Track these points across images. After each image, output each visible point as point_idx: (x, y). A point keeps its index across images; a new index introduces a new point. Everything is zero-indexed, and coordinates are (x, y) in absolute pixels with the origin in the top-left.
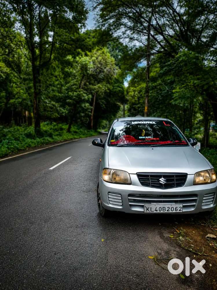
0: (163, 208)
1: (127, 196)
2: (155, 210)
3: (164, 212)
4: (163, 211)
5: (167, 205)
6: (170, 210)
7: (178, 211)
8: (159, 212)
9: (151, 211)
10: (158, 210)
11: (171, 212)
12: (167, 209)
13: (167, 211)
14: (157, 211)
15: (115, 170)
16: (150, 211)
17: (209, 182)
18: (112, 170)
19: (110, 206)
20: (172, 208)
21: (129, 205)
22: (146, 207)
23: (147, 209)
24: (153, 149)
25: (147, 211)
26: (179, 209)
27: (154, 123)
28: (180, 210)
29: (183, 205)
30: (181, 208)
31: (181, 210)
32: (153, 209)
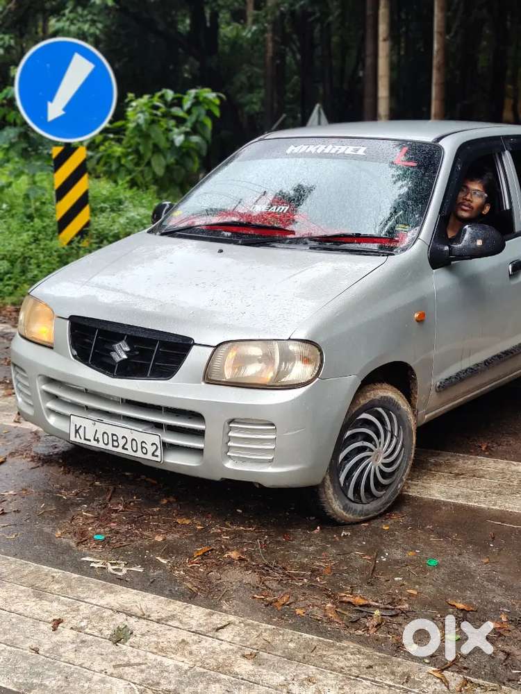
0: (113, 435)
2: (94, 440)
3: (114, 449)
4: (113, 446)
5: (121, 430)
6: (128, 446)
7: (149, 457)
8: (103, 446)
9: (85, 439)
10: (101, 440)
11: (130, 452)
12: (122, 442)
13: (123, 448)
14: (98, 441)
16: (83, 438)
20: (134, 443)
21: (46, 409)
22: (73, 422)
23: (77, 431)
25: (76, 437)
26: (151, 449)
28: (153, 455)
30: (155, 447)
31: (158, 453)
32: (90, 436)
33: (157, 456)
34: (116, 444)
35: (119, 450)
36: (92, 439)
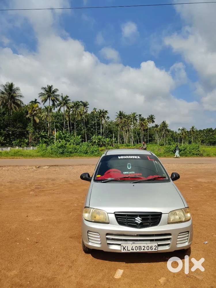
0: (139, 246)
1: (105, 235)
2: (132, 250)
4: (139, 250)
5: (142, 244)
6: (146, 249)
7: (154, 250)
8: (135, 251)
10: (134, 249)
11: (146, 251)
12: (143, 248)
13: (143, 250)
15: (95, 209)
16: (127, 250)
17: (183, 220)
18: (92, 209)
19: (90, 244)
20: (148, 247)
21: (107, 244)
22: (122, 246)
23: (124, 248)
24: (134, 186)
25: (124, 250)
27: (139, 157)
28: (155, 249)
29: (158, 243)
30: (156, 247)
31: (157, 248)
32: (130, 248)
33: (156, 249)
34: (140, 249)
35: (142, 251)
36: (131, 250)
